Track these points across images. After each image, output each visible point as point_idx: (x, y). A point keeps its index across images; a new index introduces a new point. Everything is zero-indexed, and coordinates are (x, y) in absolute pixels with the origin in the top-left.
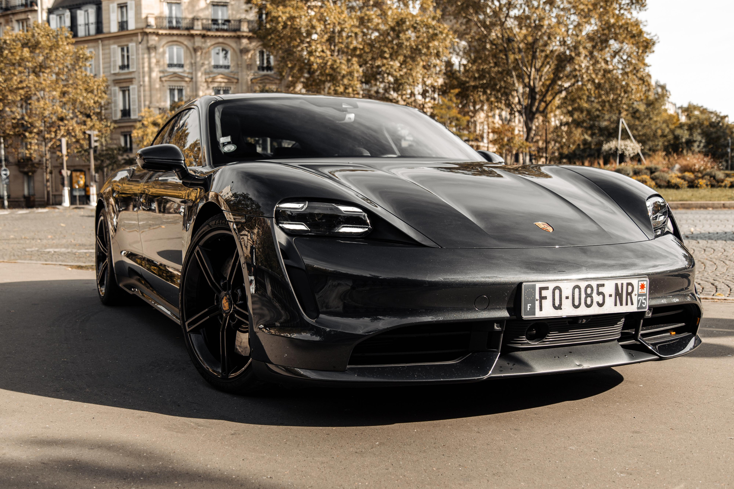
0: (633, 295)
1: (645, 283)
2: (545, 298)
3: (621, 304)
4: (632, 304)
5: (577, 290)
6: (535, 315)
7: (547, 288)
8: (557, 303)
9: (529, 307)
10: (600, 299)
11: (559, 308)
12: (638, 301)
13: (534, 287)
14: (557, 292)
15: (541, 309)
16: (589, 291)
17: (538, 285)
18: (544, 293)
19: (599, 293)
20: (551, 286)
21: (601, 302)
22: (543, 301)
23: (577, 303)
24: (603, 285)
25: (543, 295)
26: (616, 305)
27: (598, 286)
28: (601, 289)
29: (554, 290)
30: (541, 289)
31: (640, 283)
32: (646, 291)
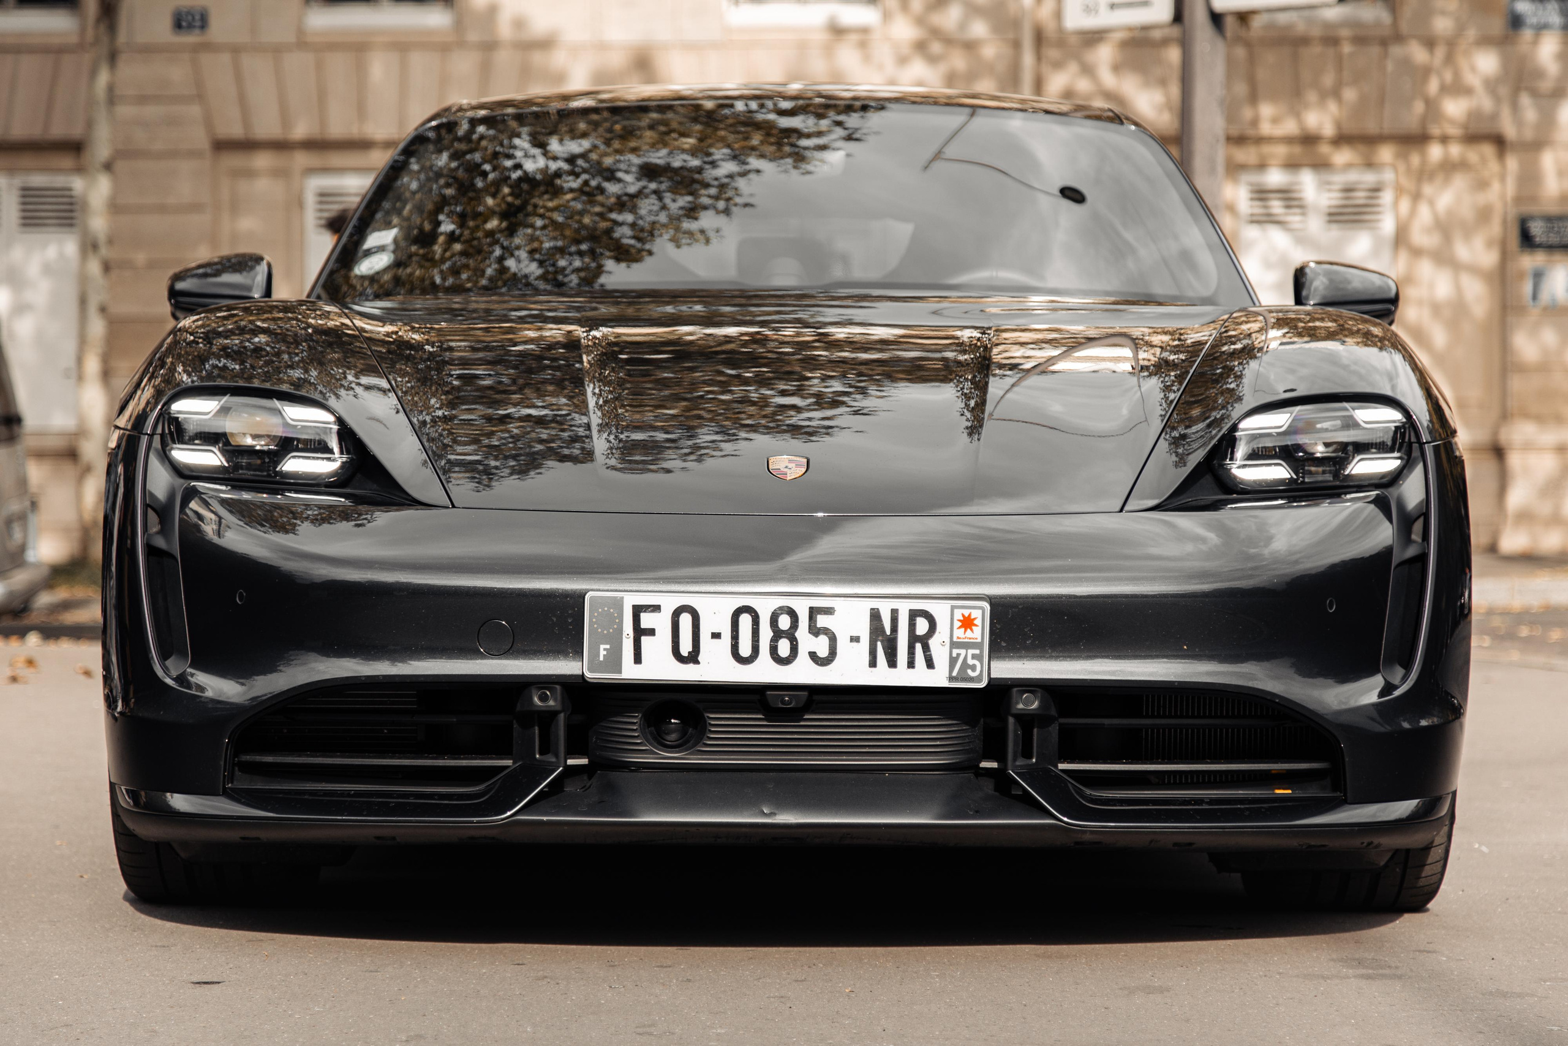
0: (933, 643)
1: (976, 614)
2: (651, 632)
3: (892, 663)
4: (930, 664)
5: (745, 620)
6: (620, 672)
7: (656, 608)
8: (686, 648)
9: (602, 653)
10: (821, 646)
11: (693, 658)
12: (953, 661)
13: (619, 604)
14: (686, 620)
15: (638, 659)
16: (784, 622)
17: (630, 600)
18: (647, 620)
19: (815, 631)
20: (669, 603)
21: (823, 652)
22: (644, 639)
23: (745, 650)
24: (829, 611)
25: (643, 626)
26: (873, 663)
27: (813, 612)
28: (822, 621)
29: (677, 614)
30: (638, 610)
31: (958, 614)
32: (980, 633)
